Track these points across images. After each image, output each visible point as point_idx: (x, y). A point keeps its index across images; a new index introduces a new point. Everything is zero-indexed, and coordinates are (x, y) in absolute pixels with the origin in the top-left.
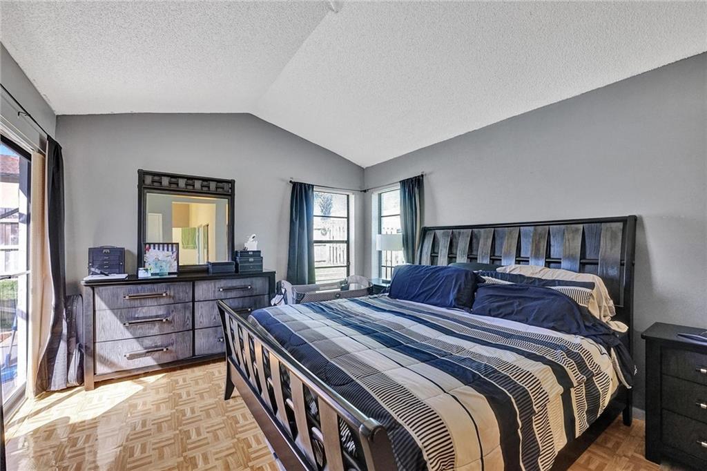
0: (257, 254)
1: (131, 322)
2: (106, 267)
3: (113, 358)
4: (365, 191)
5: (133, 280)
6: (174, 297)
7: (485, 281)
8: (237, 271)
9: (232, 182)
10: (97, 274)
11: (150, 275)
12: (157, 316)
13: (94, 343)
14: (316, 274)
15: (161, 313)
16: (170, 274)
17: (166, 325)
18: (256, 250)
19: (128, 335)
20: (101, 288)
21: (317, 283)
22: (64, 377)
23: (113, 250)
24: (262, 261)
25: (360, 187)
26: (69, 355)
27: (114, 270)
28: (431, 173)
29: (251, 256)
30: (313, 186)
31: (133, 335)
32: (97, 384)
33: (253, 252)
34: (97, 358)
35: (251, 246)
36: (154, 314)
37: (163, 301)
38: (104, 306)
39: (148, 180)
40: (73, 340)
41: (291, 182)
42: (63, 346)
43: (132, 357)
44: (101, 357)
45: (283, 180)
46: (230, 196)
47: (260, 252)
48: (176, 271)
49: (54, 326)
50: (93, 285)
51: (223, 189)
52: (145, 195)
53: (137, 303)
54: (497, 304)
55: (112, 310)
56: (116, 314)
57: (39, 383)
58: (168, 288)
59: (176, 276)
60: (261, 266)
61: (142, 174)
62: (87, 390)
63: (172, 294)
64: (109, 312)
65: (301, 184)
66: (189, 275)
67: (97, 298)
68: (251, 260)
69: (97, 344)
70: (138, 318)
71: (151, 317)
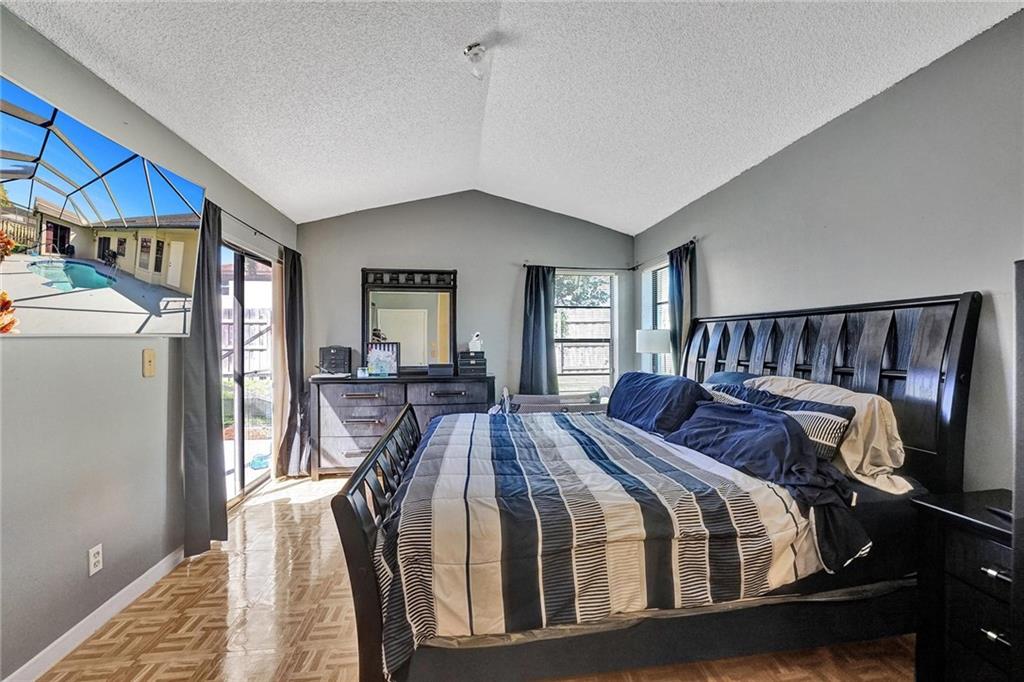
0: (480, 355)
1: (349, 421)
2: (334, 366)
3: (334, 454)
4: (633, 269)
5: (353, 381)
6: (386, 399)
7: (712, 399)
8: (456, 373)
9: (455, 273)
10: (323, 372)
11: (367, 375)
12: (371, 417)
13: (319, 437)
14: (559, 382)
15: (374, 414)
16: (389, 375)
17: (379, 427)
18: (479, 350)
19: (346, 433)
20: (325, 386)
21: (560, 394)
22: (297, 465)
23: (339, 349)
24: (485, 364)
25: (628, 264)
26: (302, 446)
27: (338, 370)
28: (703, 238)
29: (472, 358)
30: (554, 269)
31: (350, 433)
32: (321, 477)
33: (476, 353)
34: (321, 452)
35: (475, 346)
36: (369, 415)
37: (376, 403)
38: (327, 403)
39: (371, 278)
40: (306, 432)
41: (524, 266)
42: (297, 437)
43: (348, 456)
44: (324, 451)
45: (515, 265)
46: (452, 289)
47: (483, 353)
48: (395, 372)
49: (290, 419)
50: (320, 382)
51: (445, 281)
52: (368, 293)
53: (353, 402)
54: (697, 430)
55: (333, 407)
56: (336, 412)
57: (280, 467)
58: (381, 389)
59: (395, 377)
60: (485, 370)
61: (365, 273)
62: (313, 480)
63: (385, 395)
64: (330, 408)
65: (538, 267)
66: (408, 377)
67: (321, 395)
68: (473, 362)
69: (321, 439)
70: (354, 418)
71: (366, 417)
